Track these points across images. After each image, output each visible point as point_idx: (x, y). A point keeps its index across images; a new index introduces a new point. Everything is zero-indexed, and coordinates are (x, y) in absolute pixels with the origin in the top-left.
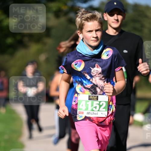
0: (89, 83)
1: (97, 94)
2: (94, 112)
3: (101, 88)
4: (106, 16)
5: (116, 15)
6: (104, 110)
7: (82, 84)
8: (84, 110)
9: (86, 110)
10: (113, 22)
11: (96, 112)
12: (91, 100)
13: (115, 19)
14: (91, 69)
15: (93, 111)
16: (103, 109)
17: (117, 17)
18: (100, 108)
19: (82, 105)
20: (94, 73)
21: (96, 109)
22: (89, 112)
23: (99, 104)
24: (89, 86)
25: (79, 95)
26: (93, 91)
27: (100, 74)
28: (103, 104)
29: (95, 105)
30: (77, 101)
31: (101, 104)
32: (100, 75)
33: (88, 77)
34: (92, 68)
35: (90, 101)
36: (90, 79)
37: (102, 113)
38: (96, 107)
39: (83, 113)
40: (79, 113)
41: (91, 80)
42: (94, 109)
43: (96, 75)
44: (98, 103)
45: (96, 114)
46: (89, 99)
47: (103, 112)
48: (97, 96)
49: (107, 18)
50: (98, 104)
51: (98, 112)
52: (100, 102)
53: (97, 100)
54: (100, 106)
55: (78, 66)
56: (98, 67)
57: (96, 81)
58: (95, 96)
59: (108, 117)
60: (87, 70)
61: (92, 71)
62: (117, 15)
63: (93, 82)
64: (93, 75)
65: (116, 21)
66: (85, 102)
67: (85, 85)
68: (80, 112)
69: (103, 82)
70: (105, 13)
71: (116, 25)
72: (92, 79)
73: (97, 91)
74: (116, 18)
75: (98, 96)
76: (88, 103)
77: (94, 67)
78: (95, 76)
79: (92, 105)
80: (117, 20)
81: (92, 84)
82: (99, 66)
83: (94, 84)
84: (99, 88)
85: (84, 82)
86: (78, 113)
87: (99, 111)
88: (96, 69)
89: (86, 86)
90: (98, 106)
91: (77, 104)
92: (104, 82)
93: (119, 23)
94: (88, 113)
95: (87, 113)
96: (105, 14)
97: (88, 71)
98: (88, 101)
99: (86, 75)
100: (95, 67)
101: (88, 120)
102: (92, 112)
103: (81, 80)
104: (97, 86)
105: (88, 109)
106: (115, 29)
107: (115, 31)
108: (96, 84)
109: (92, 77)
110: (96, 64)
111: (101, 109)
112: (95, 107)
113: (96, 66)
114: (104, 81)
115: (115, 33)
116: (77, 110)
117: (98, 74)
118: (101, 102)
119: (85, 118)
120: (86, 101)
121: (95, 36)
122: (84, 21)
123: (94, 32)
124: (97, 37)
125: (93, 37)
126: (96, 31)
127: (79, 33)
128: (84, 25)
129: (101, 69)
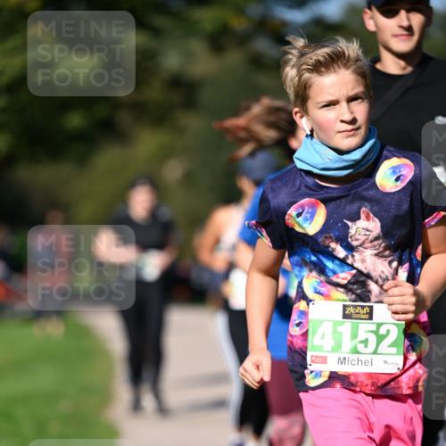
0: (346, 268)
1: (369, 300)
2: (361, 357)
3: (380, 281)
4: (372, 18)
5: (403, 13)
6: (394, 350)
7: (322, 270)
8: (330, 350)
9: (333, 350)
10: (395, 36)
11: (368, 357)
12: (351, 318)
13: (401, 27)
14: (348, 227)
15: (358, 353)
16: (389, 346)
17: (409, 19)
18: (381, 346)
19: (323, 335)
20: (359, 237)
21: (366, 346)
22: (345, 358)
23: (376, 333)
24: (344, 276)
25: (311, 304)
26: (358, 291)
27: (377, 238)
28: (388, 331)
29: (362, 336)
30: (307, 322)
32: (376, 243)
33: (341, 252)
34: (349, 224)
35: (348, 323)
36: (347, 257)
37: (386, 362)
38: (365, 342)
39: (324, 360)
40: (313, 361)
41: (349, 261)
42: (361, 347)
43: (363, 243)
44: (374, 327)
45: (365, 363)
47: (389, 359)
48: (369, 307)
50: (372, 332)
51: (375, 357)
52: (379, 325)
53: (371, 318)
54: (380, 338)
55: (306, 219)
56: (368, 218)
57: (363, 261)
58: (363, 307)
59: (404, 371)
60: (336, 229)
61: (352, 231)
62: (408, 11)
63: (356, 265)
64: (355, 243)
65: (405, 33)
66: (330, 324)
67: (330, 274)
68: (316, 357)
69: (386, 263)
70: (370, 8)
71: (404, 45)
72: (353, 256)
73: (370, 292)
74: (405, 23)
75: (371, 308)
76: (340, 329)
77: (356, 218)
78: (361, 245)
79: (354, 336)
80: (409, 29)
81: (354, 272)
82: (371, 215)
83: (360, 272)
84: (376, 282)
85: (329, 264)
86: (309, 361)
87: (375, 352)
88: (362, 223)
89: (335, 279)
90: (373, 339)
91: (305, 335)
92: (390, 263)
93: (416, 37)
94: (342, 361)
95: (339, 359)
96: (366, 10)
97: (337, 233)
98: (342, 324)
99: (333, 245)
100: (359, 218)
102: (355, 356)
103: (319, 259)
104: (368, 276)
105: (340, 347)
106: (400, 56)
107: (402, 63)
108: (365, 271)
110: (363, 209)
111: (384, 348)
112: (362, 342)
113: (363, 216)
114: (390, 259)
115: (404, 69)
116: (306, 353)
117: (372, 242)
118: (382, 324)
119: (330, 377)
120: (336, 324)
121: (348, 117)
122: (307, 75)
123: (344, 104)
124: (353, 121)
125: (342, 121)
126: (351, 100)
127: (299, 115)
128: (310, 87)
129: (379, 224)
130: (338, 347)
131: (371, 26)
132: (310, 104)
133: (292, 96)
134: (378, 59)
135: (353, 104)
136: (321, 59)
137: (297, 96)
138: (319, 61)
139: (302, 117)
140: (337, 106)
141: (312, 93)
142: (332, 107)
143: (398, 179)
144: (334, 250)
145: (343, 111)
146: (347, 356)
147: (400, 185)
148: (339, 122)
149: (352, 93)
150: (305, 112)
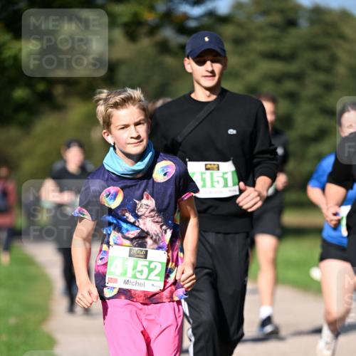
0: (134, 228)
1: (146, 247)
2: (138, 281)
3: (154, 237)
4: (189, 64)
5: (209, 63)
6: (158, 278)
7: (119, 229)
8: (119, 275)
9: (122, 275)
10: (204, 76)
11: (142, 281)
12: (134, 257)
13: (207, 71)
14: (136, 204)
15: (137, 278)
16: (156, 276)
17: (212, 66)
18: (150, 275)
19: (116, 266)
20: (142, 210)
21: (142, 275)
22: (128, 281)
23: (148, 267)
24: (133, 233)
25: (111, 247)
27: (153, 210)
28: (156, 267)
29: (139, 268)
31: (152, 266)
32: (152, 213)
33: (132, 219)
34: (137, 202)
35: (132, 259)
36: (135, 222)
37: (153, 285)
38: (141, 272)
39: (116, 281)
40: (109, 281)
41: (137, 224)
42: (138, 275)
43: (145, 213)
44: (147, 263)
45: (140, 285)
46: (130, 256)
47: (155, 283)
48: (145, 251)
49: (192, 69)
50: (146, 266)
51: (146, 281)
52: (151, 262)
53: (146, 257)
54: (151, 270)
56: (148, 198)
57: (145, 224)
58: (141, 251)
59: (164, 289)
60: (129, 205)
61: (139, 206)
62: (213, 62)
63: (140, 226)
64: (139, 214)
65: (210, 74)
66: (121, 260)
67: (124, 231)
68: (111, 279)
69: (159, 226)
70: (188, 58)
71: (210, 83)
72: (139, 221)
73: (146, 243)
74: (210, 69)
75: (147, 251)
77: (141, 198)
79: (134, 268)
80: (213, 72)
81: (139, 231)
82: (150, 196)
83: (143, 231)
84: (152, 238)
85: (124, 226)
86: (107, 282)
87: (147, 279)
88: (144, 201)
89: (127, 235)
90: (146, 270)
91: (106, 265)
92: (161, 226)
93: (216, 78)
94: (126, 282)
95: (125, 281)
96: (186, 59)
97: (130, 208)
98: (128, 260)
99: (127, 214)
101: (123, 298)
102: (134, 280)
103: (118, 222)
104: (148, 233)
106: (207, 89)
107: (208, 93)
108: (146, 231)
109: (137, 217)
110: (145, 193)
111: (152, 276)
112: (139, 272)
113: (145, 197)
114: (161, 224)
116: (105, 276)
117: (150, 212)
118: (153, 262)
119: (118, 292)
121: (135, 135)
122: (110, 110)
123: (132, 127)
124: (138, 137)
125: (132, 138)
126: (137, 124)
127: (106, 134)
128: (112, 117)
129: (154, 202)
130: (125, 273)
131: (188, 68)
132: (112, 127)
133: (101, 122)
134: (193, 91)
135: (138, 127)
136: (118, 101)
137: (104, 122)
138: (116, 102)
139: (108, 135)
140: (128, 128)
141: (113, 120)
142: (125, 129)
143: (165, 174)
144: (127, 217)
145: (132, 131)
146: (130, 279)
147: (166, 178)
148: (129, 139)
149: (137, 120)
150: (110, 132)
